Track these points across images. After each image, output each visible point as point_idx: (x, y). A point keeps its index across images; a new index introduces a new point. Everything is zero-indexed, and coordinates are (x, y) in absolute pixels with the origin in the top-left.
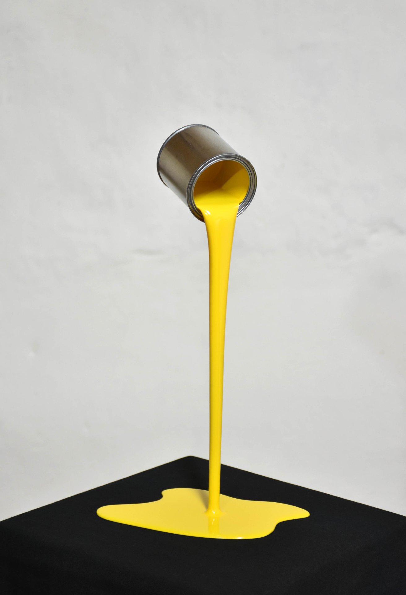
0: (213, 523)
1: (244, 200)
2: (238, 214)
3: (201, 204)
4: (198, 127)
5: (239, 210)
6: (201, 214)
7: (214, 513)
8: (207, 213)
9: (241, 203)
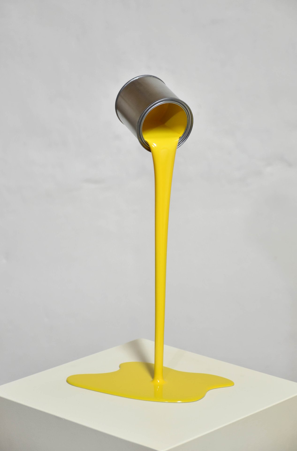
0: (157, 390)
1: (183, 135)
2: (178, 146)
3: (148, 137)
4: (148, 77)
5: (179, 143)
6: (148, 145)
7: (159, 382)
8: (154, 145)
9: (180, 137)
